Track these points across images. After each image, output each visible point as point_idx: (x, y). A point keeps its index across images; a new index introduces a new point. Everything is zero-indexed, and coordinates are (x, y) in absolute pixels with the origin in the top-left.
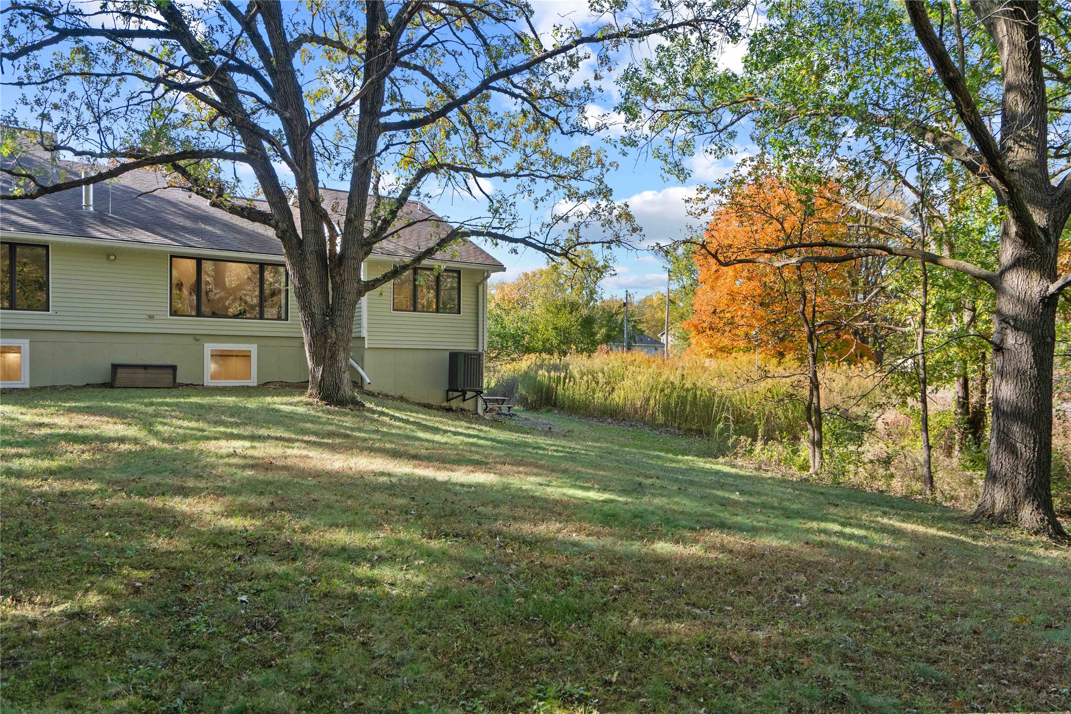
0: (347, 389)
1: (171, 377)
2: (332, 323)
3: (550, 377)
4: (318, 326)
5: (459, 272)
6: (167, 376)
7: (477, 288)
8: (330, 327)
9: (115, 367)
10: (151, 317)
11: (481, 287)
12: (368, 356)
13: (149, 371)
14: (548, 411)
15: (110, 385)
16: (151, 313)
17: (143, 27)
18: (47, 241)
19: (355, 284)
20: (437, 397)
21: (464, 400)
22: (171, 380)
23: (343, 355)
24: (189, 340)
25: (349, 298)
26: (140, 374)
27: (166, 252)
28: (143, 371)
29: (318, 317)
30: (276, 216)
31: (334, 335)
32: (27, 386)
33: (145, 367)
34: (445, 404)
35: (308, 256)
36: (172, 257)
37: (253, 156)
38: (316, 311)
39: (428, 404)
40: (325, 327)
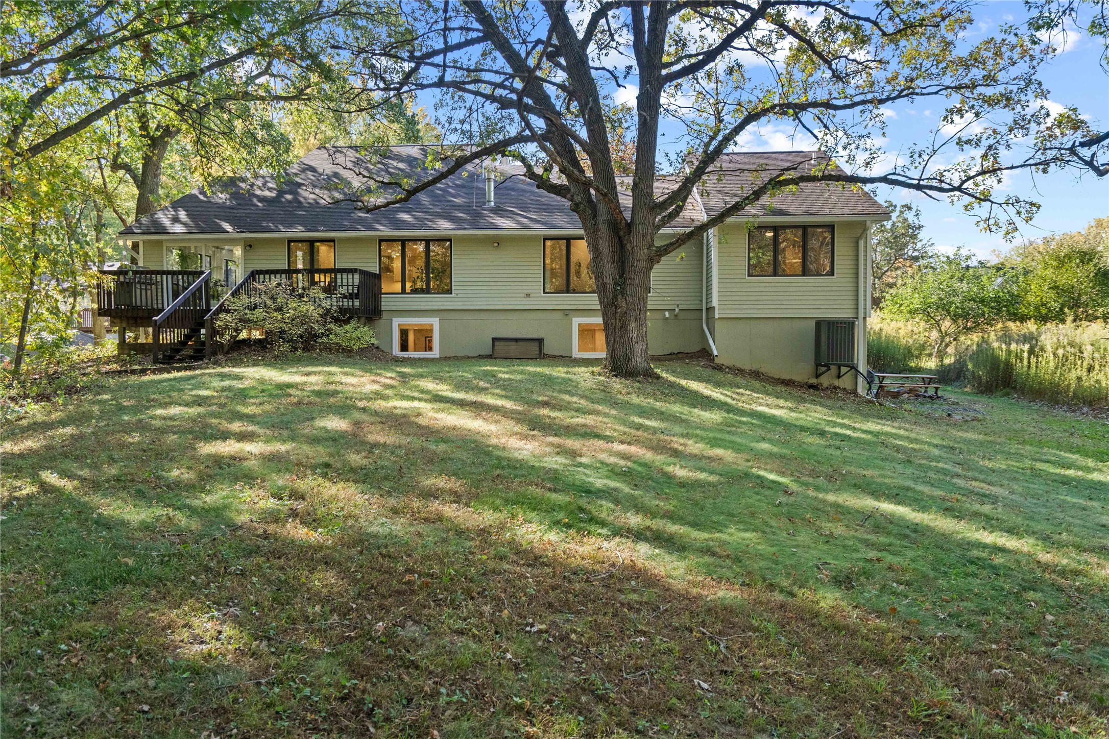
0: (639, 360)
1: (537, 349)
2: (623, 293)
3: (1009, 352)
4: (610, 296)
5: (833, 226)
6: (534, 347)
7: (857, 243)
8: (620, 297)
9: (494, 340)
10: (528, 295)
11: (862, 243)
12: (718, 326)
13: (520, 343)
14: (1007, 394)
15: (490, 357)
16: (529, 292)
17: (469, 38)
18: (450, 236)
19: (646, 251)
20: (802, 372)
21: (839, 377)
22: (538, 352)
23: (634, 325)
24: (559, 315)
25: (641, 265)
26: (513, 346)
27: (540, 235)
28: (513, 343)
29: (610, 287)
30: (573, 190)
31: (624, 305)
32: (438, 356)
33: (517, 340)
34: (813, 381)
35: (600, 226)
36: (545, 239)
37: (551, 135)
38: (608, 280)
39: (790, 381)
40: (616, 297)
